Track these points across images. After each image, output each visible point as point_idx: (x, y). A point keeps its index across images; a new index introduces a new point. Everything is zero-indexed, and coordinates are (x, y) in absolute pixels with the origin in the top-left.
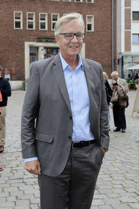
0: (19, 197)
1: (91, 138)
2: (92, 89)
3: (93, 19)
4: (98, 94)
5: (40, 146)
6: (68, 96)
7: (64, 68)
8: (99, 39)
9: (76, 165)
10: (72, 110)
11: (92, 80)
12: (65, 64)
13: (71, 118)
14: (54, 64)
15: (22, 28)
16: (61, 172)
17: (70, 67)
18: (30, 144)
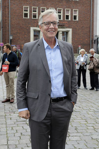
0: (23, 134)
1: (65, 95)
2: (65, 62)
3: (78, 12)
4: (69, 65)
5: (30, 101)
6: (48, 66)
7: (45, 47)
8: (81, 26)
9: (54, 113)
10: (51, 76)
11: (65, 55)
12: (46, 45)
13: (50, 81)
14: (39, 45)
15: (28, 17)
16: (43, 118)
17: (49, 47)
18: (22, 99)
